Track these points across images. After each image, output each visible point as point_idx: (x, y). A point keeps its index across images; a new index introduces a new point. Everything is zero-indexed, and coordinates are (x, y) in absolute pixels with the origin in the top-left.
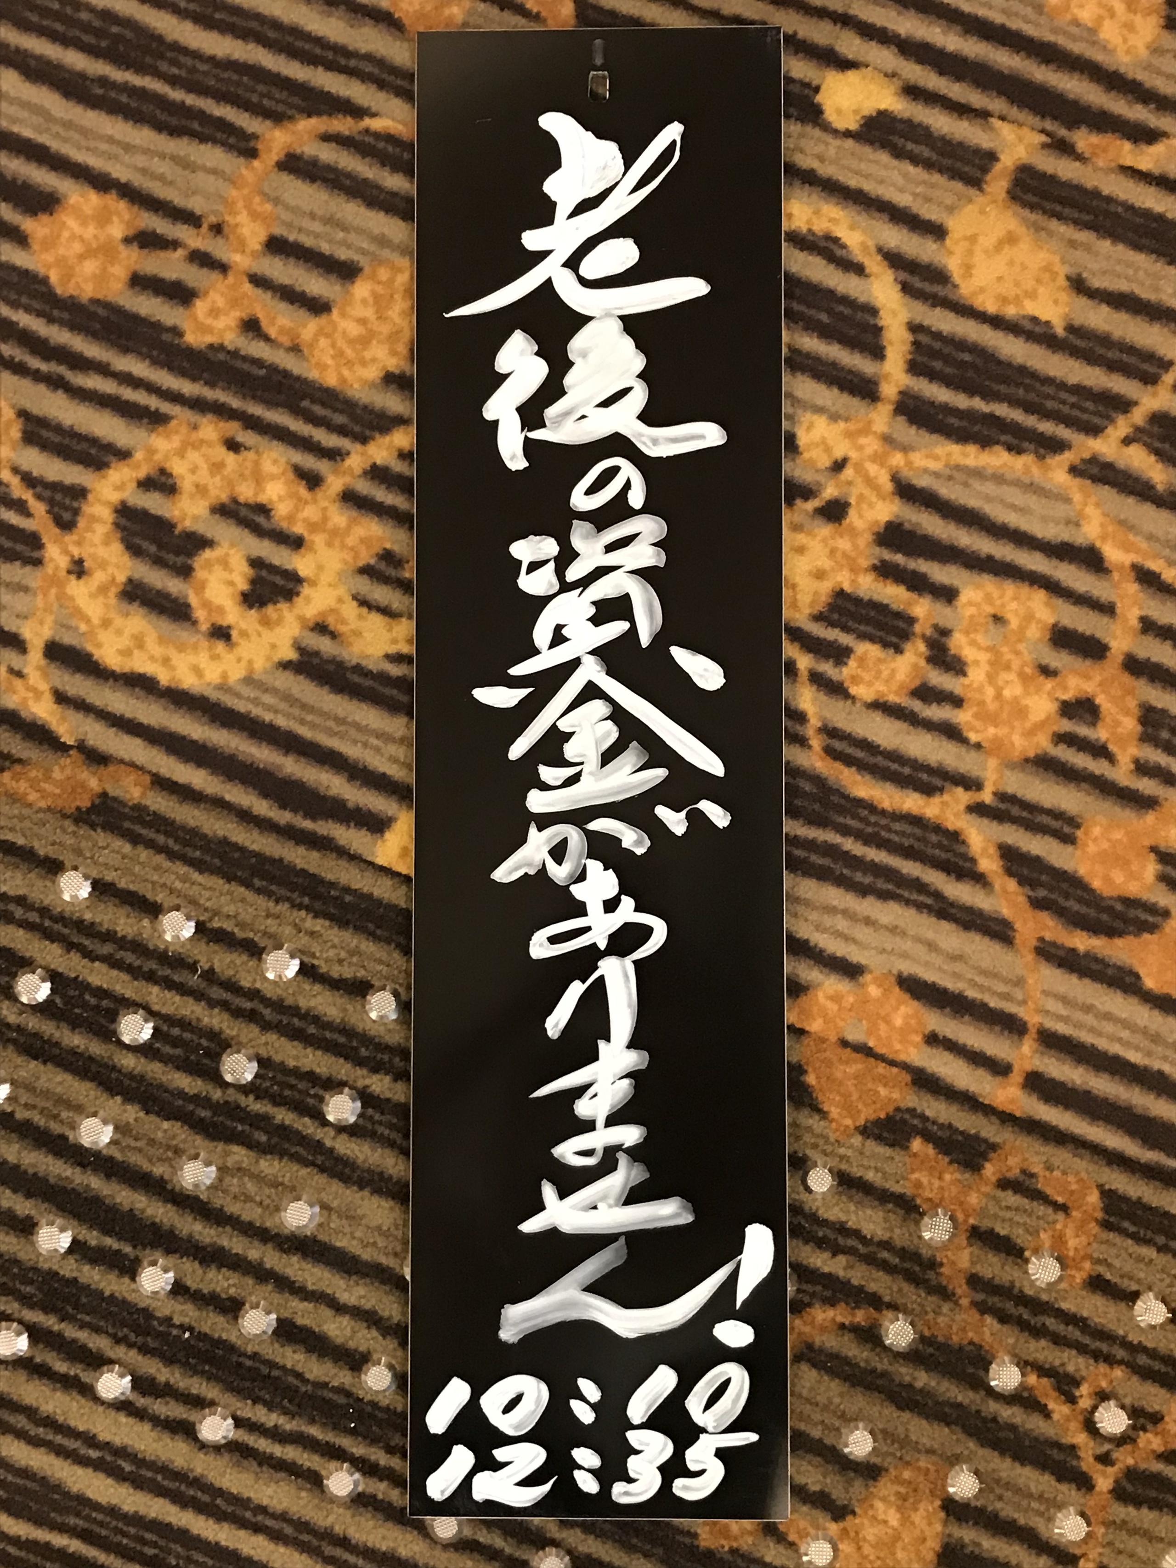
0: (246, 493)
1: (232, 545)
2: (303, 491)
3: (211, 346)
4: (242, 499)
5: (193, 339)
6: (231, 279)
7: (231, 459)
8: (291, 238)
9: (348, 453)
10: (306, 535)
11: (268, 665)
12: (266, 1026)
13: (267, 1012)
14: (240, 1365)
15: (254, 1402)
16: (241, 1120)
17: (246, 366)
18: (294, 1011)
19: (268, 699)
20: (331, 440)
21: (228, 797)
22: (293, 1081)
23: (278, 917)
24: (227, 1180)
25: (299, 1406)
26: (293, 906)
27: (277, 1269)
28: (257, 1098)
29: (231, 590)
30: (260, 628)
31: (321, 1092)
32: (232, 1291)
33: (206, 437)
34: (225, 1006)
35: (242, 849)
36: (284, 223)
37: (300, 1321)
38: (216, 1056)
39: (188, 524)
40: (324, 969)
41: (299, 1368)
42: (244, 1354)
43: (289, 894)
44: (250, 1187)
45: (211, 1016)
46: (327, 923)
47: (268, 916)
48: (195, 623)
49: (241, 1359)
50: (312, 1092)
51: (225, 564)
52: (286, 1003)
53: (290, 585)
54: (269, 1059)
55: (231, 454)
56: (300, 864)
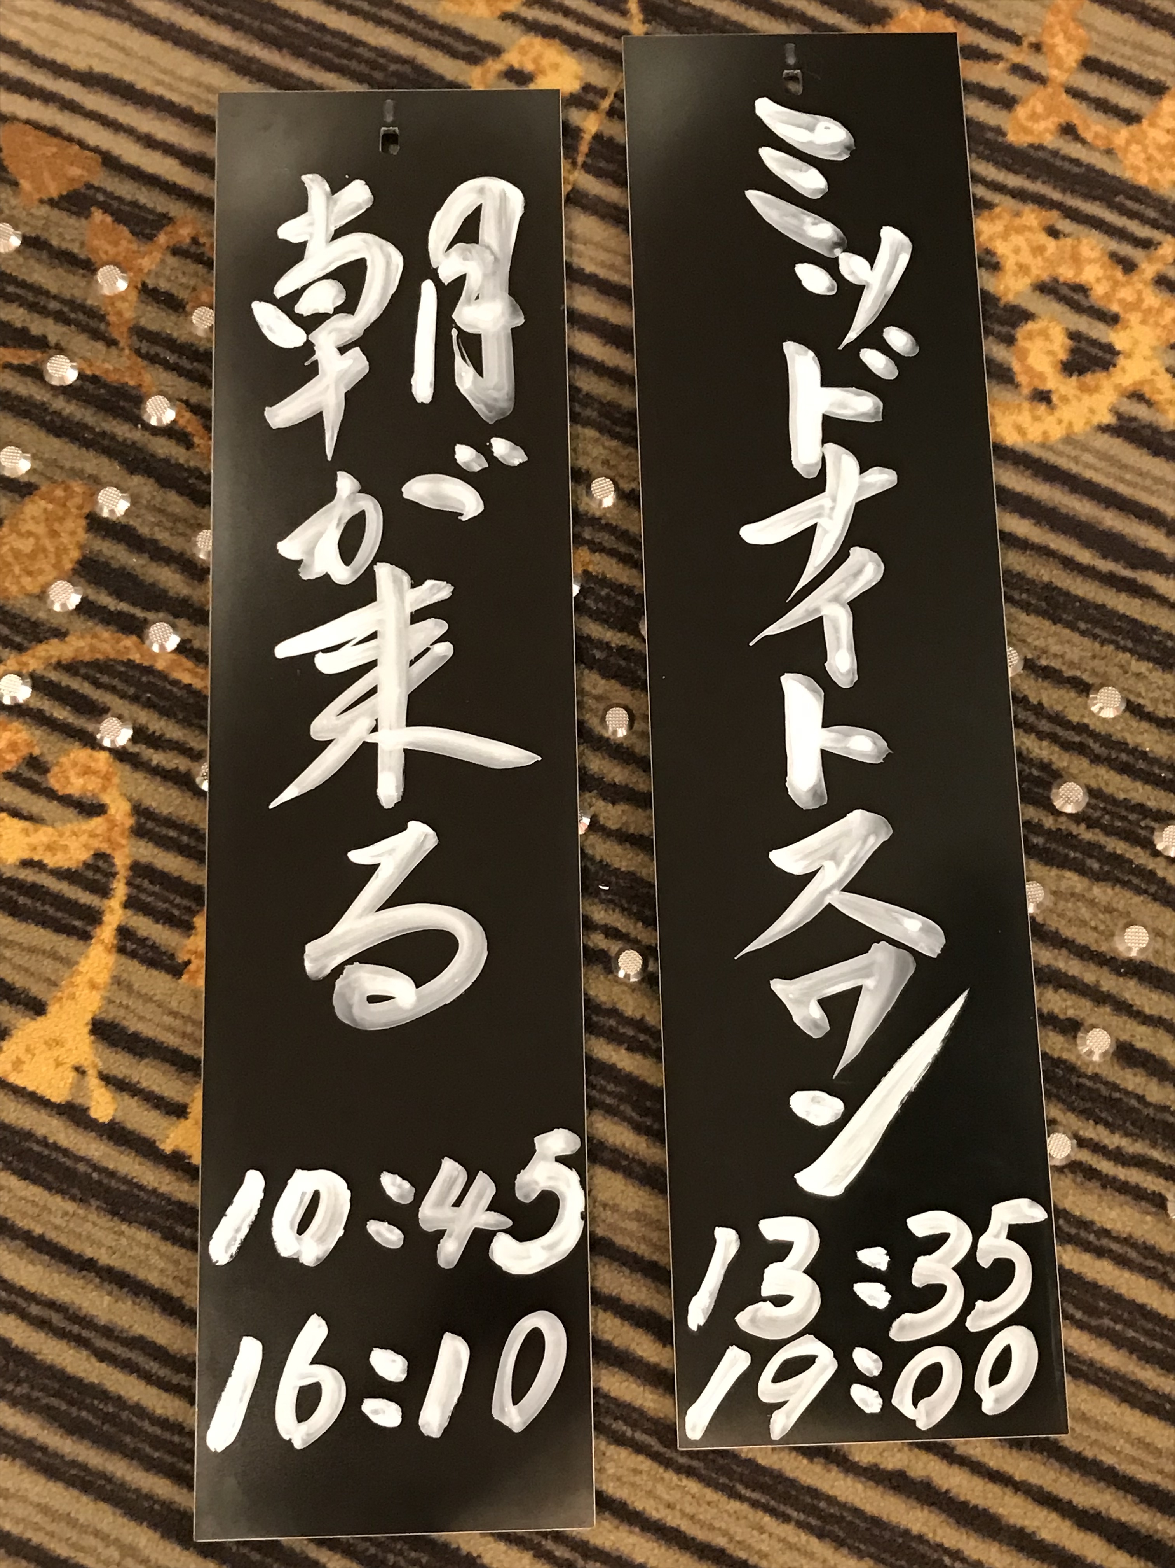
0: (1067, 273)
1: (1052, 319)
2: (1119, 274)
3: (1031, 146)
4: (1061, 280)
5: (1014, 137)
6: (1050, 90)
7: (1051, 244)
8: (1105, 58)
9: (1160, 243)
10: (1122, 315)
11: (1088, 428)
12: (1096, 759)
13: (1096, 747)
14: (1079, 1085)
15: (1096, 1123)
16: (1074, 848)
17: (1067, 166)
18: (1122, 746)
19: (1088, 458)
20: (1143, 232)
21: (1053, 546)
22: (1124, 813)
23: (1103, 658)
24: (1061, 905)
25: (1142, 1128)
26: (1118, 647)
27: (1114, 991)
28: (1089, 827)
29: (1051, 358)
30: (1078, 393)
31: (1153, 824)
32: (1071, 1013)
33: (1028, 224)
34: (1054, 738)
35: (1067, 594)
36: (1097, 45)
37: (1139, 1045)
38: (1048, 786)
39: (1010, 298)
40: (1149, 708)
41: (1139, 1092)
42: (1085, 1076)
43: (1114, 637)
44: (1085, 912)
45: (1041, 748)
46: (1151, 665)
47: (1094, 657)
48: (1017, 386)
49: (1082, 1080)
50: (1143, 824)
51: (1044, 334)
52: (1114, 738)
53: (1108, 357)
54: (1100, 790)
55: (1051, 239)
56: (1121, 609)
